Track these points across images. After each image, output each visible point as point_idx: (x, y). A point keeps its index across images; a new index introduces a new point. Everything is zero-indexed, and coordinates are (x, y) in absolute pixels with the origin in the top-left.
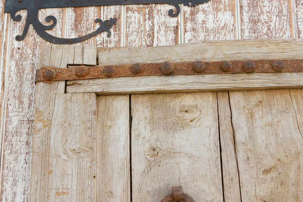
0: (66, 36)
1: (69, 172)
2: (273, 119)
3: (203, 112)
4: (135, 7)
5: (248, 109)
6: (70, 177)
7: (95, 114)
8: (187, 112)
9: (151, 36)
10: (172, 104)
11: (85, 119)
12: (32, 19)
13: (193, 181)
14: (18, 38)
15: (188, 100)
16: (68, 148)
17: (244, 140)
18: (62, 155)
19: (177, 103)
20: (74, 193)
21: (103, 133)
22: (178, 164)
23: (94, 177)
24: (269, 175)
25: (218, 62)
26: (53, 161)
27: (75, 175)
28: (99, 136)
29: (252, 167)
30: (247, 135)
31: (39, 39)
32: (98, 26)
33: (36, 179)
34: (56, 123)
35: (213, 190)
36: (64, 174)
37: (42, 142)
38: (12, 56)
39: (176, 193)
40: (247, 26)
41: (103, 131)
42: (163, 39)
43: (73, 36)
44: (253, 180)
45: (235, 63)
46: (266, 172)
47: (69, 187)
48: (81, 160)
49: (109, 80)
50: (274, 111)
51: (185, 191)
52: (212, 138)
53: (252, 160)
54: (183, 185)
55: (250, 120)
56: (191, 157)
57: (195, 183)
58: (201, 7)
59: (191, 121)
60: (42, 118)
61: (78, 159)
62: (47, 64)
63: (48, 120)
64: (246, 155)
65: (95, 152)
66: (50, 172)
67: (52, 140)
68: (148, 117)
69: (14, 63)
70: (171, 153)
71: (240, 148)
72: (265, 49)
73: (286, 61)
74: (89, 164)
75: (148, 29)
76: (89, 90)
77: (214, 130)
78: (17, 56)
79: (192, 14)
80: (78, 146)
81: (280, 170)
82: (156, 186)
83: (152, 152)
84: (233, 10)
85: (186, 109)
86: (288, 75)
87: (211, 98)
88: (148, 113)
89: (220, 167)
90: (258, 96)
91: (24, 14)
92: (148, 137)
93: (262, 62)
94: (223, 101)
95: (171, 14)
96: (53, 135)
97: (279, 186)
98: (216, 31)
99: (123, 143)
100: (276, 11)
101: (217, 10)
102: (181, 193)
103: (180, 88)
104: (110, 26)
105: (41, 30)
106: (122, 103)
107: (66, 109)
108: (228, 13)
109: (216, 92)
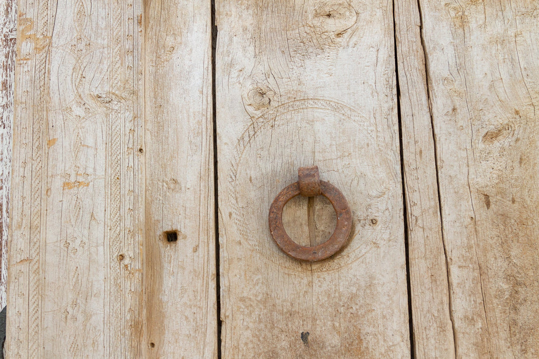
1: (90, 141)
2: (506, 30)
3: (362, 16)
5: (455, 9)
6: (91, 152)
7: (140, 23)
8: (329, 15)
10: (298, 1)
11: (121, 33)
13: (342, 157)
16: (87, 92)
17: (446, 74)
18: (74, 107)
20: (102, 183)
21: (158, 61)
22: (311, 122)
23: (141, 150)
24: (497, 144)
26: (57, 119)
27: (101, 147)
28: (149, 69)
29: (462, 128)
30: (452, 63)
33: (23, 156)
34: (62, 43)
35: (382, 174)
36: (79, 146)
37: (33, 81)
39: (306, 181)
41: (158, 57)
44: (464, 154)
46: (491, 136)
47: (90, 171)
48: (113, 116)
50: (509, 14)
51: (325, 177)
52: (380, 69)
53: (463, 112)
54: (321, 166)
55: (460, 31)
56: (337, 107)
57: (346, 161)
59: (339, 35)
60: (32, 32)
61: (107, 115)
63: (45, 37)
64: (449, 102)
65: (142, 100)
66: (51, 142)
67: (53, 78)
68: (250, 28)
70: (298, 101)
71: (437, 88)
74: (129, 125)
77: (386, 52)
80: (107, 88)
81: (519, 133)
82: (267, 167)
83: (258, 98)
85: (327, 9)
88: (249, 20)
89: (396, 127)
92: (249, 67)
96: (54, 66)
97: (516, 164)
99: (199, 82)
102: (316, 179)
106: (196, 1)
107: (81, 13)
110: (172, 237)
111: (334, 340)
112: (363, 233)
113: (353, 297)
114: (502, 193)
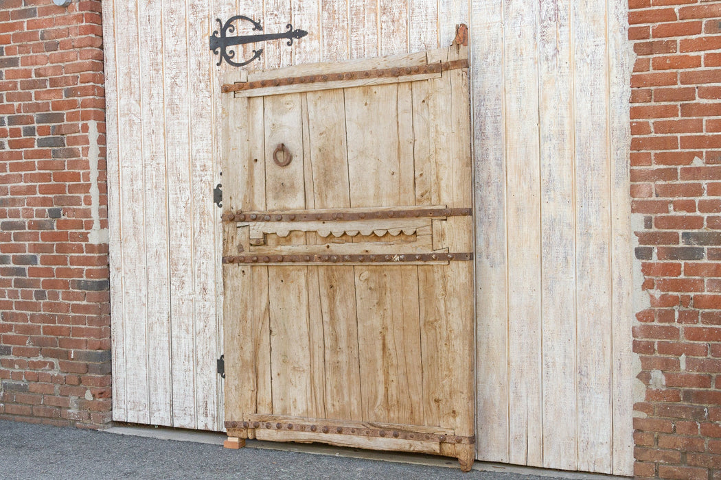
0: (239, 62)
1: (237, 138)
2: (325, 106)
3: (295, 104)
4: (271, 41)
5: (314, 101)
6: (238, 141)
7: (247, 108)
8: (288, 104)
9: (279, 58)
10: (281, 100)
11: (243, 111)
12: (223, 53)
13: (290, 140)
14: (218, 64)
15: (288, 98)
16: (237, 126)
17: (312, 119)
18: (234, 130)
19: (284, 100)
20: (240, 148)
21: (252, 117)
22: (284, 132)
24: (322, 136)
25: (299, 78)
26: (231, 133)
27: (240, 140)
28: (250, 119)
29: (315, 132)
30: (313, 115)
31: (228, 64)
32: (254, 54)
33: (224, 142)
34: (231, 114)
35: (299, 144)
36: (235, 140)
38: (216, 75)
40: (326, 48)
42: (285, 59)
43: (243, 62)
44: (315, 139)
45: (306, 77)
46: (321, 134)
47: (238, 146)
49: (252, 90)
50: (326, 102)
52: (298, 118)
53: (315, 128)
55: (316, 107)
56: (289, 128)
58: (303, 38)
59: (290, 109)
60: (225, 112)
61: (241, 132)
62: (225, 83)
64: (313, 126)
66: (230, 139)
67: (230, 123)
68: (271, 108)
69: (217, 79)
70: (281, 126)
72: (320, 69)
73: (328, 75)
74: (246, 134)
75: (278, 54)
76: (244, 96)
77: (300, 113)
78: (218, 75)
79: (299, 43)
80: (240, 125)
81: (327, 133)
82: (275, 143)
83: (273, 126)
84: (319, 39)
86: (330, 82)
87: (298, 96)
88: (271, 105)
89: (302, 132)
90: (319, 94)
91: (219, 50)
92: (271, 118)
93: (318, 76)
94: (304, 97)
95: (289, 44)
96: (230, 120)
97: (326, 141)
98: (311, 53)
99: (261, 122)
100: (340, 37)
101: (311, 39)
103: (282, 93)
104: (260, 54)
105: (228, 59)
106: (260, 101)
107: (235, 106)
108: (317, 41)
109: (301, 93)
110: (256, 160)
111: (288, 185)
112: (294, 159)
113: (292, 174)
114: (323, 148)
